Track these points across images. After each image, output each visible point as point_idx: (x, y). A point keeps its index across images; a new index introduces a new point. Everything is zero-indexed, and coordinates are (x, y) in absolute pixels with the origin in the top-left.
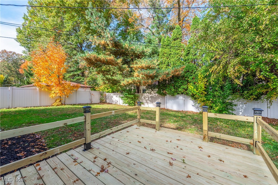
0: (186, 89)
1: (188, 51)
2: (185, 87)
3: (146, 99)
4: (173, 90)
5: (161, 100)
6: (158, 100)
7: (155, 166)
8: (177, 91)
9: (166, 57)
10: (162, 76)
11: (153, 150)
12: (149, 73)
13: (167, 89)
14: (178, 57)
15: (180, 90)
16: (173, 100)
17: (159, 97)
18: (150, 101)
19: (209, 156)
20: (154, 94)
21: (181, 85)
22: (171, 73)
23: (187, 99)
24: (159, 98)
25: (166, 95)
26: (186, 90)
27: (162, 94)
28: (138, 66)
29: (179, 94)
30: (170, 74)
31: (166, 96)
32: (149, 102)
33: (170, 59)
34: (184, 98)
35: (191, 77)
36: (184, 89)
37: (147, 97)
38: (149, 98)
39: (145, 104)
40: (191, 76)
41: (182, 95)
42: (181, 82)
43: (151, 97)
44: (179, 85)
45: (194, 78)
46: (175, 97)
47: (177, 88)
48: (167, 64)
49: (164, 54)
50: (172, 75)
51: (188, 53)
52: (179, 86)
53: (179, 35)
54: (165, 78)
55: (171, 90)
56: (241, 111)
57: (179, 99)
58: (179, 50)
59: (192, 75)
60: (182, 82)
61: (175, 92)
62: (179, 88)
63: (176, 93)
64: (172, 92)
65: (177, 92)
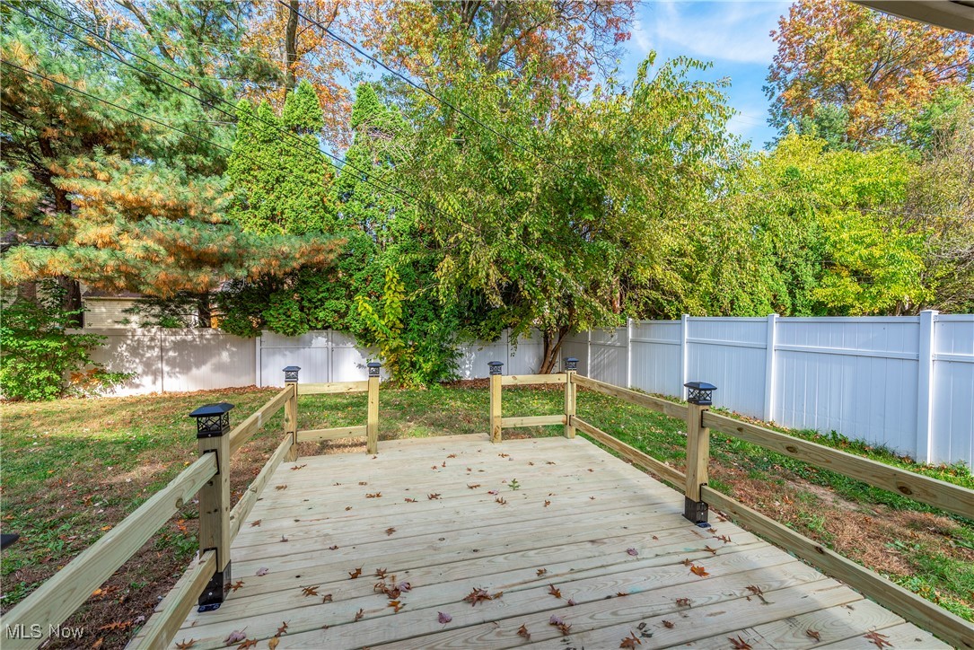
0: (342, 311)
1: (350, 186)
2: (341, 305)
3: (143, 356)
4: (296, 315)
5: (232, 355)
6: (219, 354)
7: (483, 520)
8: (310, 317)
9: (262, 185)
10: (263, 261)
11: (433, 497)
12: (199, 240)
13: (271, 312)
14: (313, 197)
15: (321, 315)
16: (291, 352)
17: (225, 342)
18: (172, 363)
19: (531, 464)
20: (196, 333)
21: (327, 299)
22: (298, 256)
23: (341, 345)
24: (221, 346)
25: (260, 335)
26: (343, 316)
27: (246, 331)
28: (114, 192)
29: (315, 328)
30: (294, 258)
31: (258, 338)
32: (166, 369)
33: (279, 198)
34: (330, 343)
35: (358, 275)
36: (335, 312)
37: (151, 348)
38: (168, 351)
39: (136, 381)
40: (359, 270)
41: (324, 332)
42: (325, 287)
43: (179, 346)
44: (319, 297)
45: (370, 278)
46: (298, 340)
47: (309, 309)
48: (270, 213)
49: (251, 169)
50: (302, 261)
51: (349, 195)
52: (320, 300)
53: (315, 119)
54: (272, 271)
55: (289, 313)
56: (468, 369)
57: (313, 346)
58: (316, 172)
59: (363, 268)
60: (328, 289)
61: (302, 322)
62: (316, 307)
63: (306, 326)
64: (294, 320)
65: (309, 320)
